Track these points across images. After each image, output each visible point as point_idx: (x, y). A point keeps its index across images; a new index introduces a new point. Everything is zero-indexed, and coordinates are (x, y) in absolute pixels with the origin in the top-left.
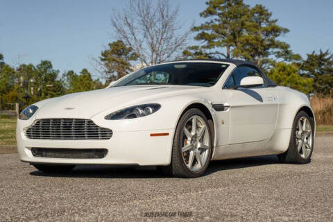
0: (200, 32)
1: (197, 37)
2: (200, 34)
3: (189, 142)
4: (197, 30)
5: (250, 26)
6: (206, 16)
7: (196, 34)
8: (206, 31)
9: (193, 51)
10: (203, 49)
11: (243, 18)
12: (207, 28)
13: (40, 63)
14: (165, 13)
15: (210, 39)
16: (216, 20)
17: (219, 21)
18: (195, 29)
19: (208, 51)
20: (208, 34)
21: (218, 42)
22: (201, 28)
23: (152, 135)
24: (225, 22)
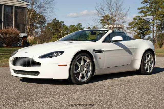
0: (141, 10)
1: (140, 12)
2: (141, 11)
3: (79, 68)
4: (140, 9)
5: (162, 7)
6: (144, 4)
7: (139, 11)
8: (143, 10)
9: (138, 18)
10: (142, 17)
11: (159, 4)
12: (144, 8)
13: (77, 24)
14: (117, 4)
15: (145, 13)
16: (148, 5)
17: (149, 5)
18: (139, 9)
19: (144, 18)
20: (144, 11)
21: (149, 14)
22: (142, 8)
23: (59, 66)
24: (151, 6)
